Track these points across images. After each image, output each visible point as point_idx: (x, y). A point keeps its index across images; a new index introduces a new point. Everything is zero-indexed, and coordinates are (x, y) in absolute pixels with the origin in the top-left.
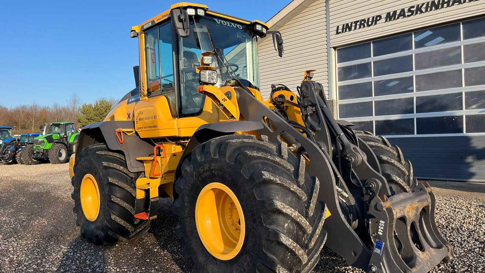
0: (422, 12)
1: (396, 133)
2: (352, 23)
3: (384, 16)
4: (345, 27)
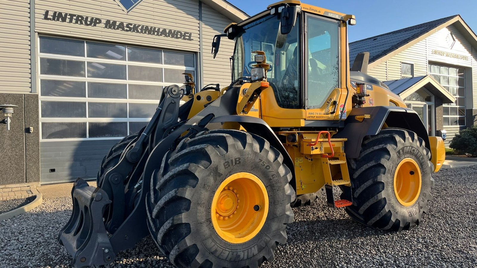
0: (138, 32)
1: (110, 135)
2: (66, 15)
3: (104, 21)
4: (57, 15)
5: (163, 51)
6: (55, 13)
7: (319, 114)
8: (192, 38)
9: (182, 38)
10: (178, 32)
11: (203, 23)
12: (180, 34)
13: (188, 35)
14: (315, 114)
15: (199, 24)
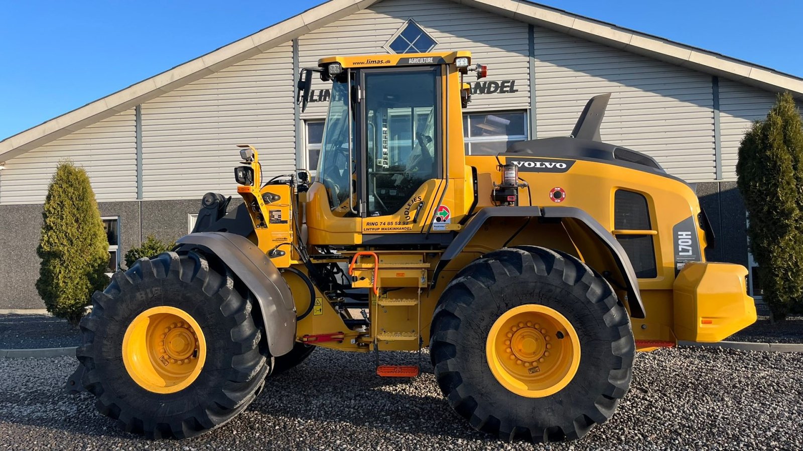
4: (323, 94)
5: (470, 116)
6: (322, 91)
7: (386, 224)
8: (515, 88)
9: (498, 91)
10: (491, 83)
11: (535, 60)
12: (494, 86)
13: (509, 84)
14: (379, 224)
15: (529, 62)
